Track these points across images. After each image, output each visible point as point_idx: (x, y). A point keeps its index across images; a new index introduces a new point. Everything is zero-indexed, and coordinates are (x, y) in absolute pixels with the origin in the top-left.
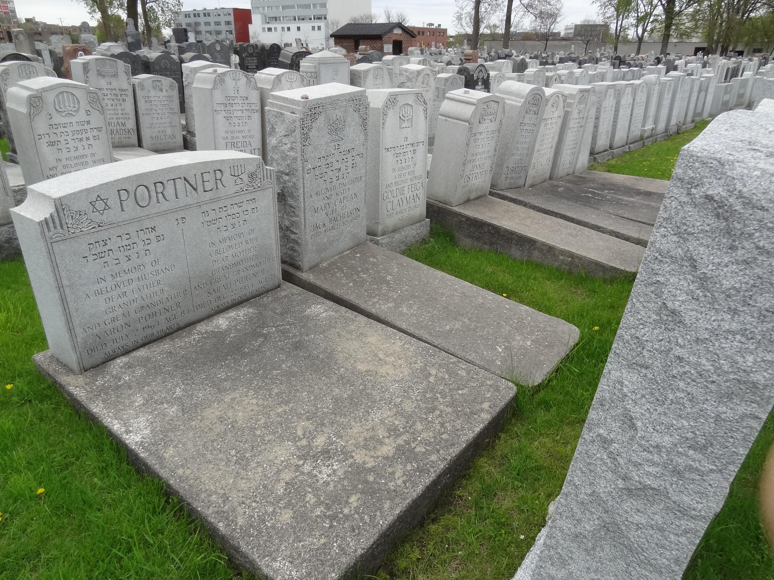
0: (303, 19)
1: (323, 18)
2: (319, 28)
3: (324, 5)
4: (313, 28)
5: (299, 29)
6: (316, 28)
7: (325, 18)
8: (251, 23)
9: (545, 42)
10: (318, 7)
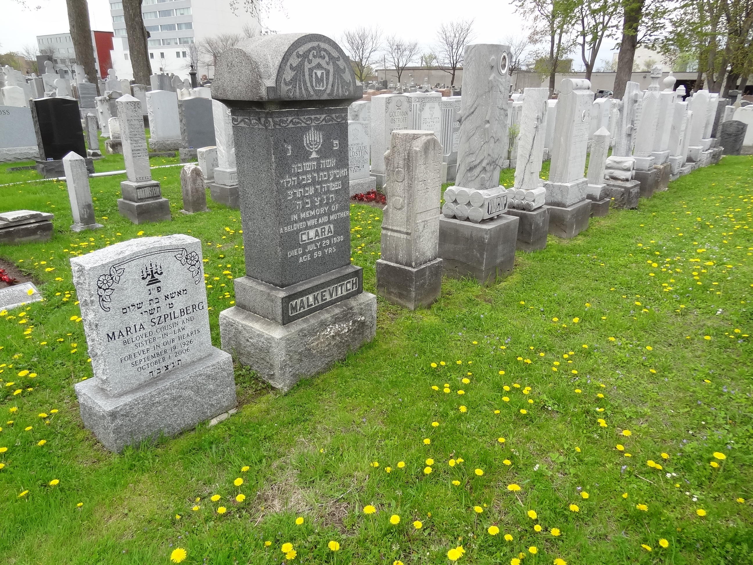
0: (169, 44)
1: (190, 42)
2: (184, 54)
3: (189, 25)
4: (178, 54)
5: (162, 55)
6: (181, 54)
7: (192, 42)
8: (112, 49)
9: (452, 72)
10: (183, 26)
